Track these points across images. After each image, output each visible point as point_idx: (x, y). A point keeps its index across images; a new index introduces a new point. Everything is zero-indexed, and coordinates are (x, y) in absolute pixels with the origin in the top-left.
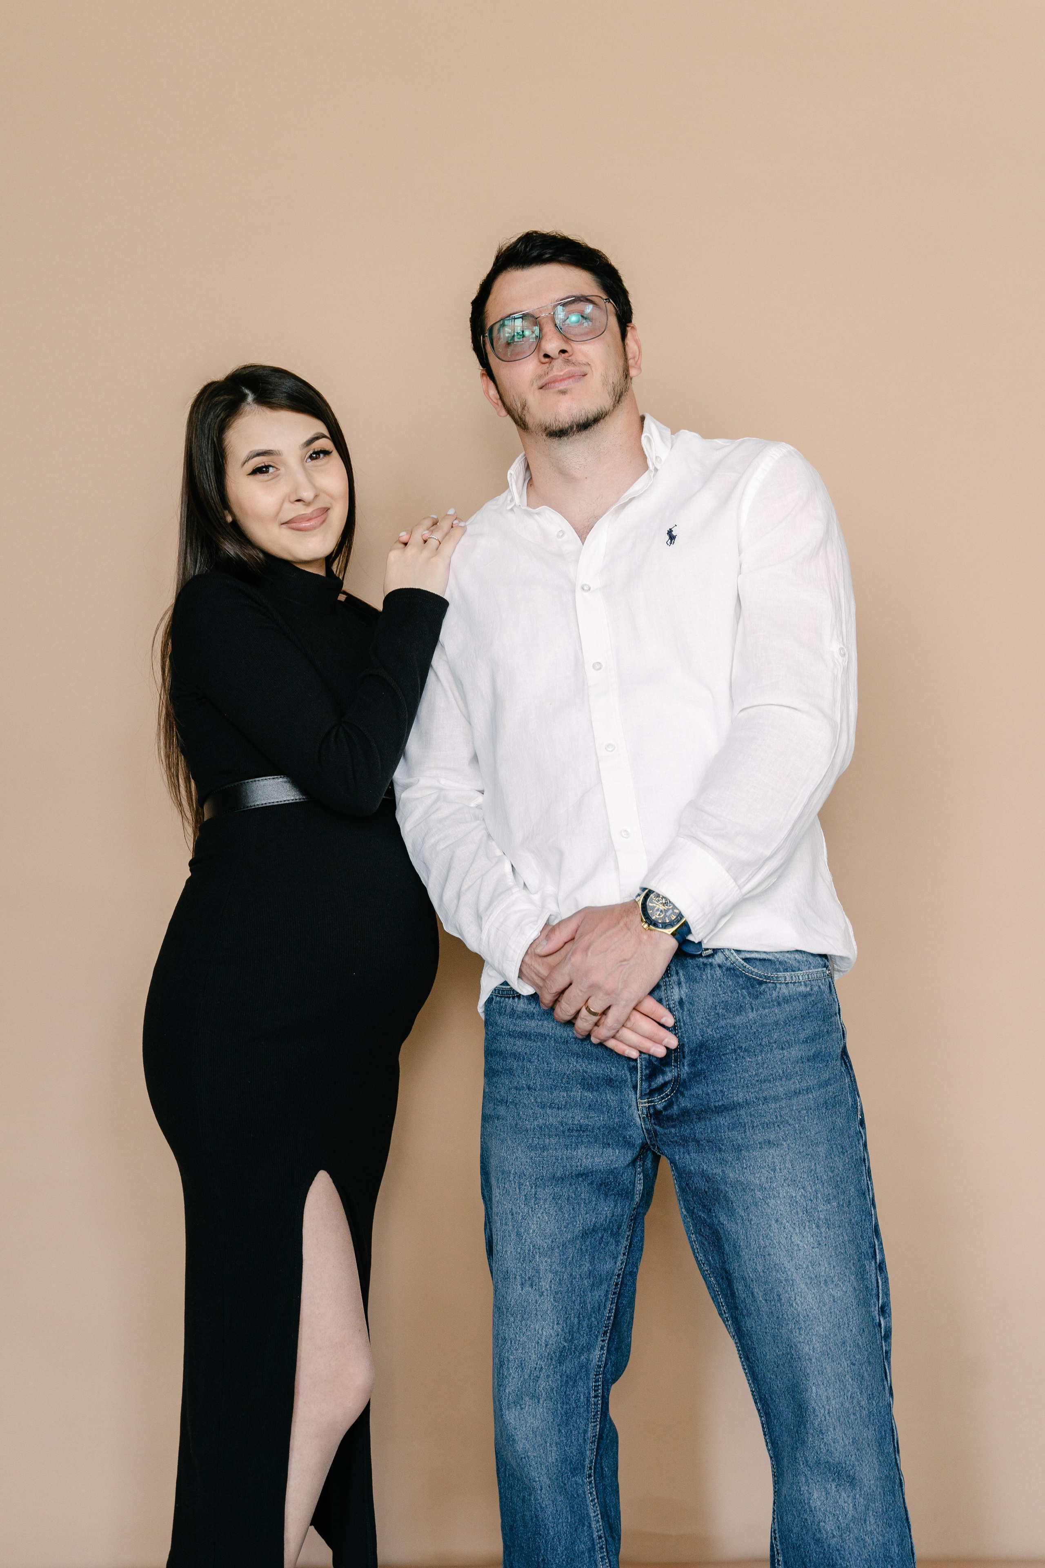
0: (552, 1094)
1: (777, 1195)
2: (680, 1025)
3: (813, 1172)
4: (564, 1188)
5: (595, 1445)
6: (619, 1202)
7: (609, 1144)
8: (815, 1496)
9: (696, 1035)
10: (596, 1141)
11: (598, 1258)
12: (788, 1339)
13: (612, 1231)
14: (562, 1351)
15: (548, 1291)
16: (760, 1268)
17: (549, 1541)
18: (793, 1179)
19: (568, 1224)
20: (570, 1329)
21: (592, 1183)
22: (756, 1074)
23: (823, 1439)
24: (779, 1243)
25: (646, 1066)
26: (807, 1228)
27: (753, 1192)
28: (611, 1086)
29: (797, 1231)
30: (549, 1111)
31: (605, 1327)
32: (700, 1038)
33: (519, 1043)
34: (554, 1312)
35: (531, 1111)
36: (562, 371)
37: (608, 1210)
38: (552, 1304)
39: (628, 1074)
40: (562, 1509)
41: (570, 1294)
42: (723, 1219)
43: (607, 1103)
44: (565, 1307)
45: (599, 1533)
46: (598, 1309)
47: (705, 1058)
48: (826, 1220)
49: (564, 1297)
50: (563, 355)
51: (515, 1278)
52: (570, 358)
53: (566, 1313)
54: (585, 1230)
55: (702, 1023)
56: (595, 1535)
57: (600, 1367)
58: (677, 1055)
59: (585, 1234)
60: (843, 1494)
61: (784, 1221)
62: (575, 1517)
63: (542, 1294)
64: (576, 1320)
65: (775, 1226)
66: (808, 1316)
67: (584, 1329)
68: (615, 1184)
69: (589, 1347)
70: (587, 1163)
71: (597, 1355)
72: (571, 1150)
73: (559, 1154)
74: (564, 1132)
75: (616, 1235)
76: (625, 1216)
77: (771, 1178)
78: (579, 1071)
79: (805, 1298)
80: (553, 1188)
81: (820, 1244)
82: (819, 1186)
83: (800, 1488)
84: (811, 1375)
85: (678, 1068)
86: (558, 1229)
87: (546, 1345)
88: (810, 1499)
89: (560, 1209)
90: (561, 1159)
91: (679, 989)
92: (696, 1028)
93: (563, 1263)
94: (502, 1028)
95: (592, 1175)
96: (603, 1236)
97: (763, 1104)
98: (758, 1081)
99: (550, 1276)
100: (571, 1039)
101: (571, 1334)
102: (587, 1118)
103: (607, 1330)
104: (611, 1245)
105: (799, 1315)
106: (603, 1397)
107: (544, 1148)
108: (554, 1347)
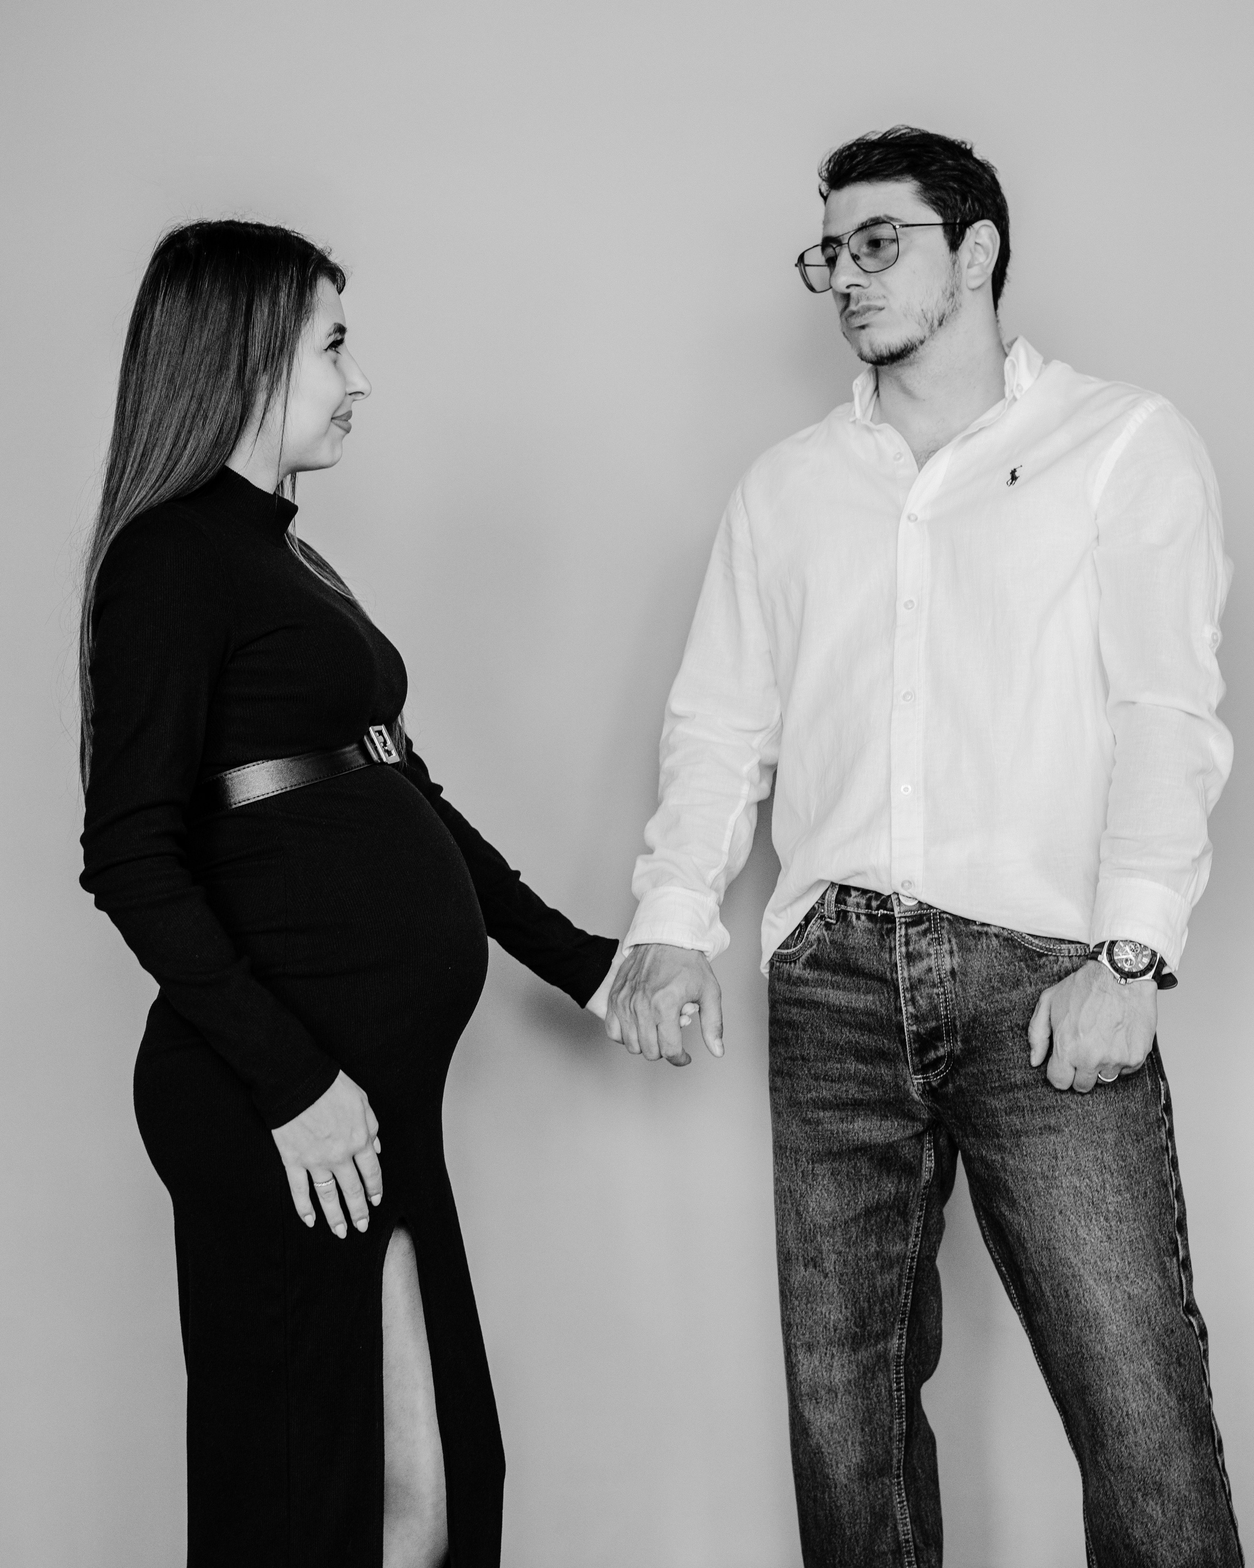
0: (826, 1066)
1: (1059, 1184)
2: (951, 997)
3: (1099, 1162)
4: (842, 1164)
5: (902, 1444)
6: (903, 1178)
7: (888, 1117)
9: (968, 1009)
10: (872, 1114)
11: (885, 1238)
12: (1078, 1337)
13: (898, 1210)
14: (853, 1337)
15: (832, 1272)
16: (1045, 1262)
18: (1077, 1167)
19: (849, 1201)
20: (859, 1313)
21: (871, 1158)
24: (1064, 1236)
25: (914, 1038)
26: (1093, 1221)
27: (1034, 1181)
28: (885, 1060)
30: (822, 1083)
31: (902, 1314)
32: (975, 1013)
34: (841, 1295)
35: (805, 1084)
37: (892, 1187)
38: (837, 1287)
39: (900, 1048)
41: (857, 1277)
43: (881, 1077)
44: (853, 1290)
46: (891, 1293)
47: (978, 1035)
48: (1117, 1212)
49: (849, 1280)
51: (797, 1259)
53: (854, 1296)
54: (868, 1208)
55: (975, 995)
57: (899, 1357)
58: (948, 1029)
59: (869, 1212)
61: (1068, 1213)
63: (826, 1276)
64: (866, 1304)
65: (1059, 1218)
66: (1098, 1314)
67: (876, 1314)
68: (895, 1158)
69: (886, 1336)
70: (865, 1136)
71: (896, 1344)
72: (848, 1124)
73: (834, 1128)
74: (837, 1105)
75: (904, 1215)
76: (911, 1195)
77: (1052, 1167)
78: (852, 1042)
79: (1094, 1295)
80: (830, 1163)
81: (1110, 1238)
82: (1107, 1176)
85: (951, 1043)
86: (838, 1206)
87: (835, 1331)
89: (840, 1185)
90: (837, 1133)
91: (950, 957)
92: (969, 1001)
93: (845, 1243)
94: (780, 994)
95: (871, 1150)
96: (889, 1213)
97: (1042, 1087)
99: (834, 1257)
100: (843, 1008)
101: (861, 1319)
102: (862, 1092)
104: (901, 1225)
105: (1088, 1312)
107: (818, 1122)
108: (844, 1332)
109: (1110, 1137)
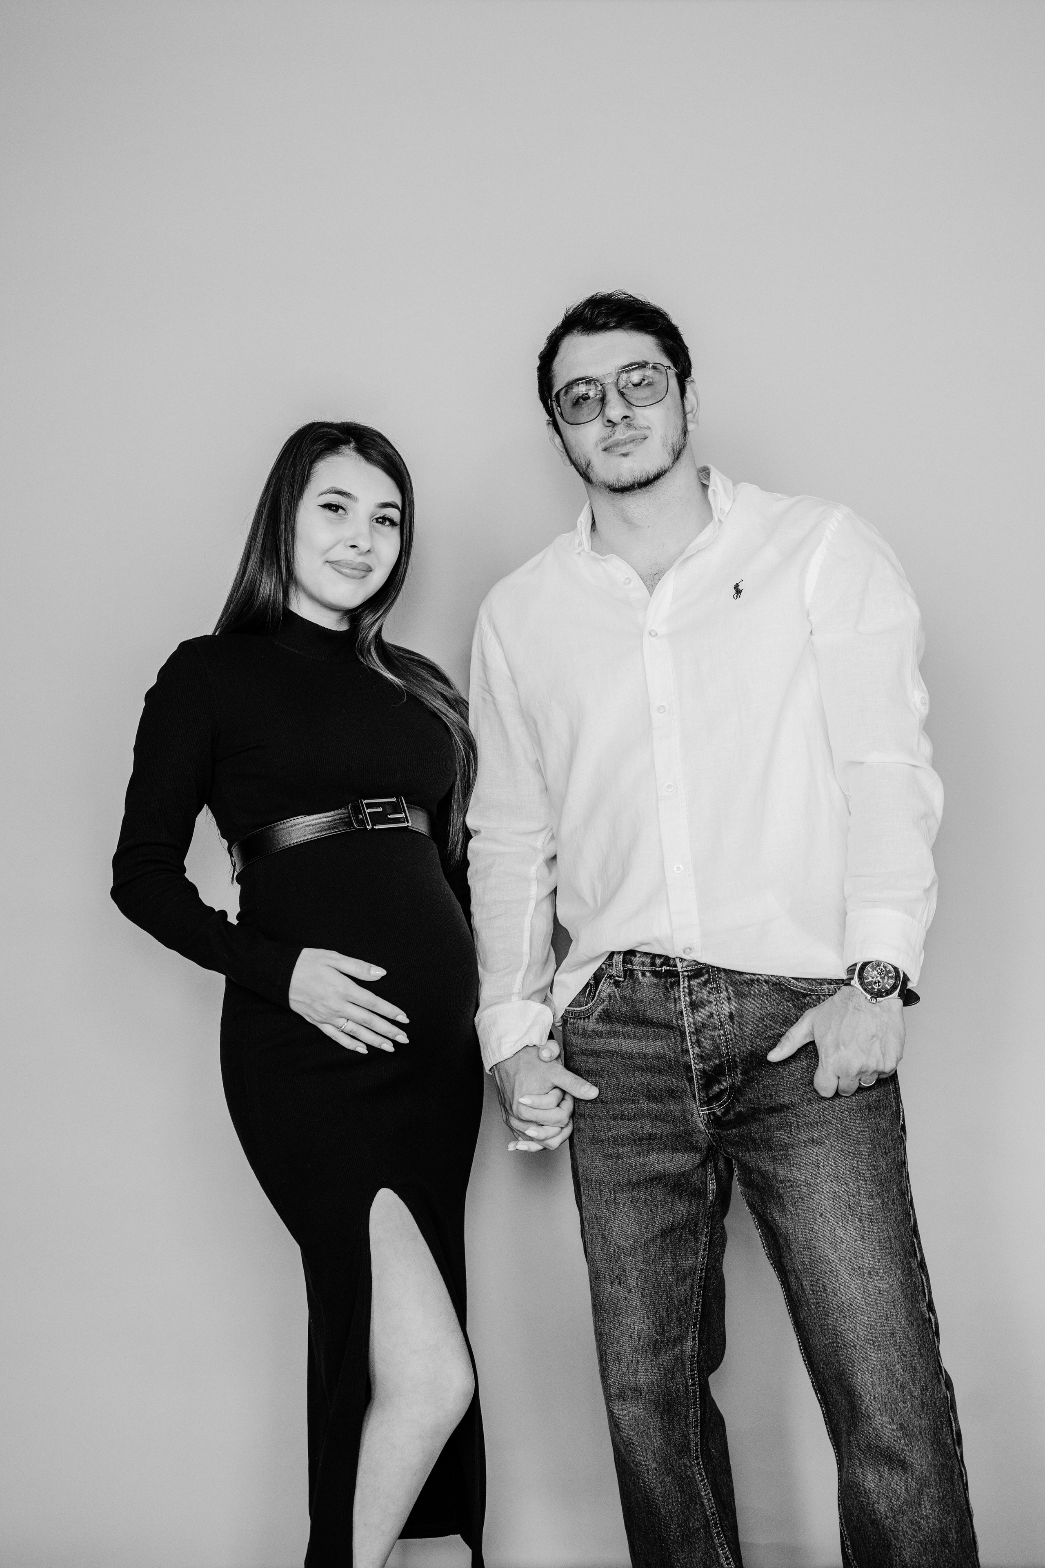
0: (622, 1107)
1: (820, 1190)
2: (731, 1037)
3: (855, 1170)
4: (641, 1192)
5: (698, 1429)
6: (693, 1201)
7: (678, 1149)
8: (870, 1478)
9: (745, 1046)
10: (665, 1148)
11: (680, 1254)
12: (835, 1328)
13: (690, 1229)
14: (656, 1344)
15: (635, 1288)
16: (807, 1261)
17: (661, 1520)
18: (836, 1175)
19: (648, 1225)
20: (660, 1322)
21: (666, 1186)
22: (801, 1078)
23: (871, 1424)
24: (824, 1236)
25: (700, 1076)
26: (849, 1222)
27: (799, 1188)
28: (673, 1097)
29: (841, 1225)
30: (620, 1122)
31: (694, 1319)
32: (750, 1048)
33: (591, 1061)
34: (643, 1307)
35: (605, 1123)
36: (624, 435)
37: (684, 1210)
38: (640, 1300)
39: (687, 1085)
40: (671, 1490)
41: (656, 1290)
42: (776, 1215)
43: (671, 1113)
44: (653, 1302)
45: (712, 1510)
46: (685, 1302)
47: (756, 1065)
48: (870, 1215)
49: (651, 1293)
50: (625, 420)
51: (605, 1277)
52: (631, 422)
53: (654, 1308)
54: (664, 1229)
55: (751, 1034)
56: (709, 1512)
57: (693, 1356)
58: (730, 1065)
59: (664, 1234)
60: (896, 1477)
62: (685, 1496)
63: (630, 1291)
64: (665, 1313)
65: (820, 1220)
66: (852, 1305)
67: (673, 1322)
68: (687, 1185)
69: (680, 1339)
70: (659, 1167)
71: (689, 1346)
72: (644, 1157)
73: (633, 1161)
74: (635, 1141)
75: (694, 1232)
76: (701, 1214)
77: (815, 1175)
78: (644, 1084)
79: (849, 1288)
80: (630, 1192)
81: (863, 1238)
82: (861, 1183)
83: (855, 1470)
84: (856, 1361)
85: (732, 1077)
86: (638, 1230)
87: (639, 1339)
88: (864, 1481)
89: (639, 1211)
90: (635, 1166)
91: (729, 1003)
92: (745, 1039)
93: (646, 1262)
94: (577, 1047)
95: (665, 1179)
96: (682, 1233)
97: (807, 1105)
98: (802, 1084)
99: (636, 1274)
100: (635, 1054)
101: (661, 1326)
102: (655, 1127)
104: (691, 1241)
105: (843, 1304)
106: (700, 1385)
107: (619, 1156)
108: (647, 1340)
109: (864, 1149)
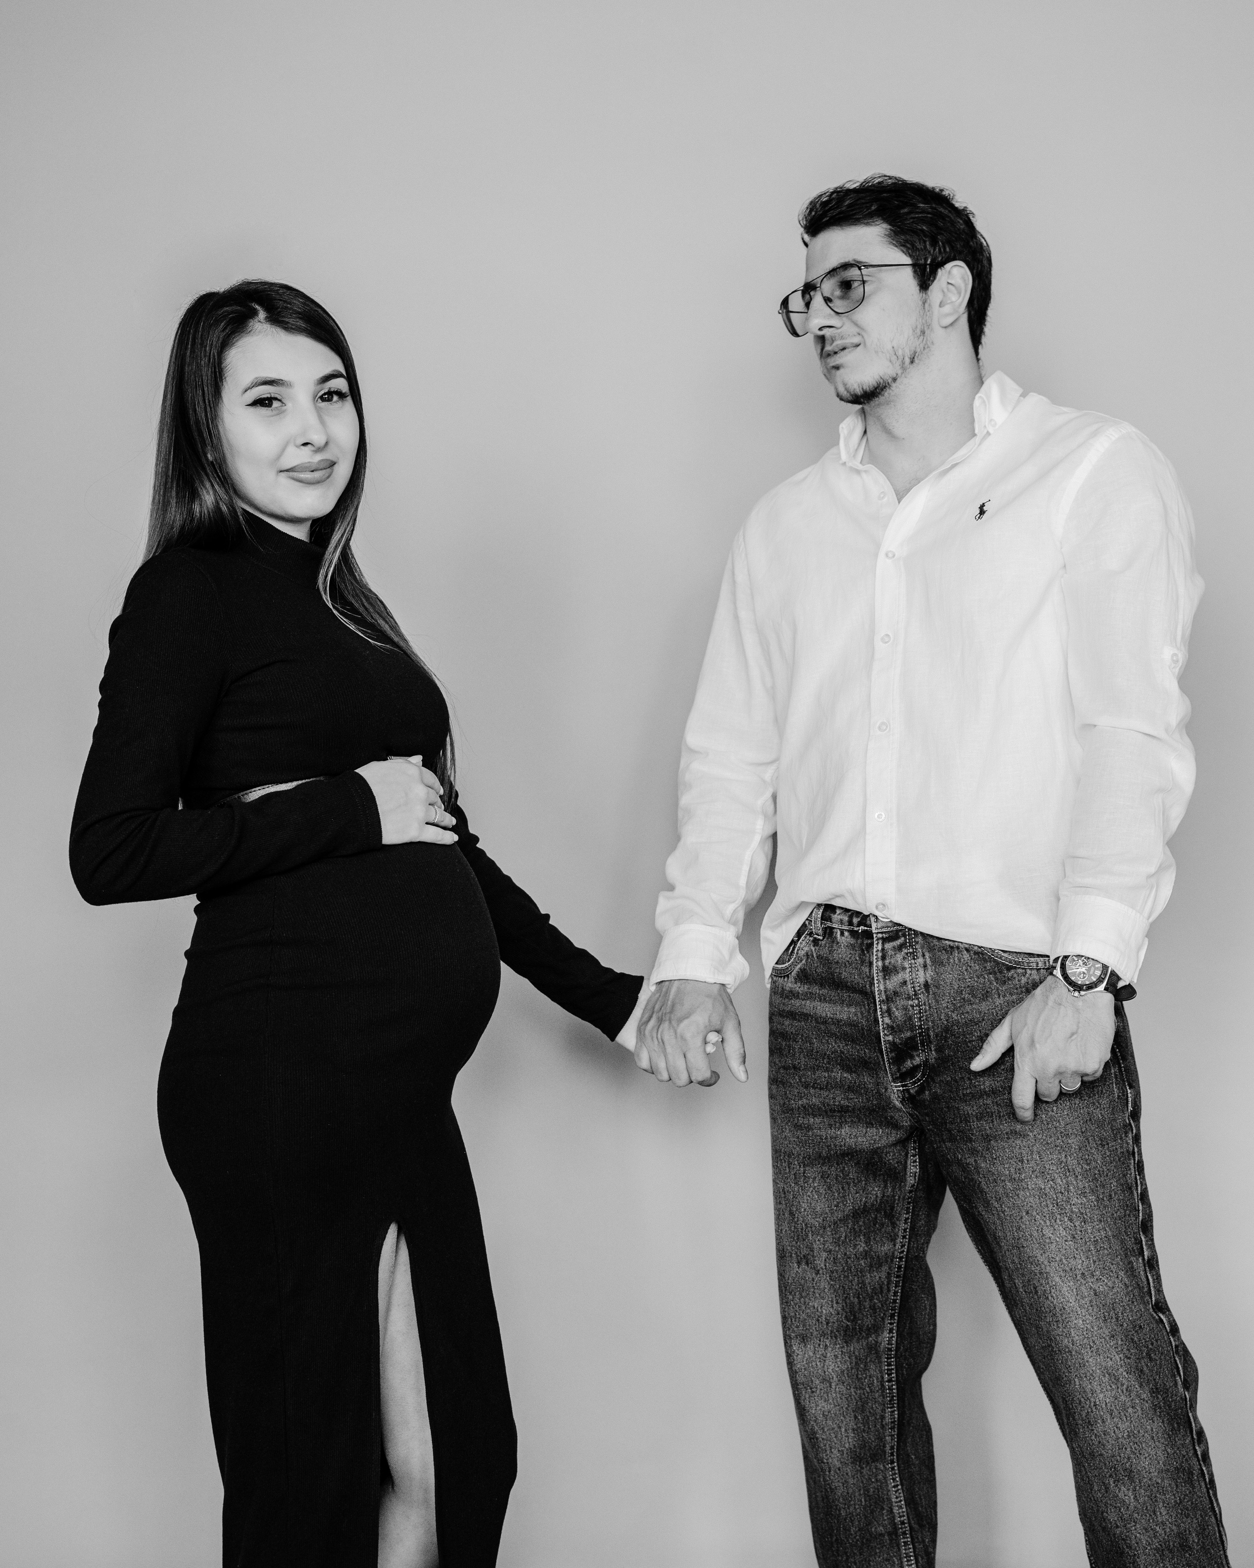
0: (814, 1075)
1: (1026, 1186)
2: (925, 1009)
4: (831, 1167)
5: (894, 1431)
6: (888, 1183)
7: (872, 1124)
9: (941, 1019)
10: (859, 1122)
11: (874, 1239)
13: (885, 1212)
14: (845, 1330)
15: (823, 1269)
19: (838, 1203)
20: (850, 1308)
21: (858, 1163)
24: (1031, 1236)
25: (892, 1049)
26: (1058, 1221)
28: (867, 1069)
30: (812, 1091)
31: (892, 1310)
32: (945, 1022)
34: (832, 1291)
37: (878, 1191)
38: (829, 1283)
39: (880, 1056)
41: (846, 1274)
43: (864, 1085)
44: (843, 1287)
46: (880, 1290)
47: (951, 1044)
49: (840, 1276)
51: (791, 1256)
53: (844, 1292)
54: (856, 1209)
55: (947, 1007)
57: (890, 1350)
58: (923, 1039)
59: (856, 1214)
63: (817, 1273)
64: (856, 1300)
66: (1064, 1309)
67: (866, 1310)
68: (880, 1164)
69: (876, 1329)
70: (851, 1142)
71: (887, 1338)
72: (835, 1130)
73: (823, 1133)
75: (891, 1216)
76: (897, 1198)
78: (837, 1052)
85: (926, 1052)
86: (827, 1207)
87: (827, 1323)
89: (829, 1188)
90: (826, 1139)
91: (925, 971)
92: (941, 1012)
93: (835, 1242)
95: (857, 1155)
96: (876, 1215)
99: (824, 1255)
100: (829, 1019)
101: (852, 1313)
102: (847, 1100)
103: (894, 1314)
104: (888, 1226)
105: (1055, 1308)
107: (809, 1127)
108: (836, 1325)
